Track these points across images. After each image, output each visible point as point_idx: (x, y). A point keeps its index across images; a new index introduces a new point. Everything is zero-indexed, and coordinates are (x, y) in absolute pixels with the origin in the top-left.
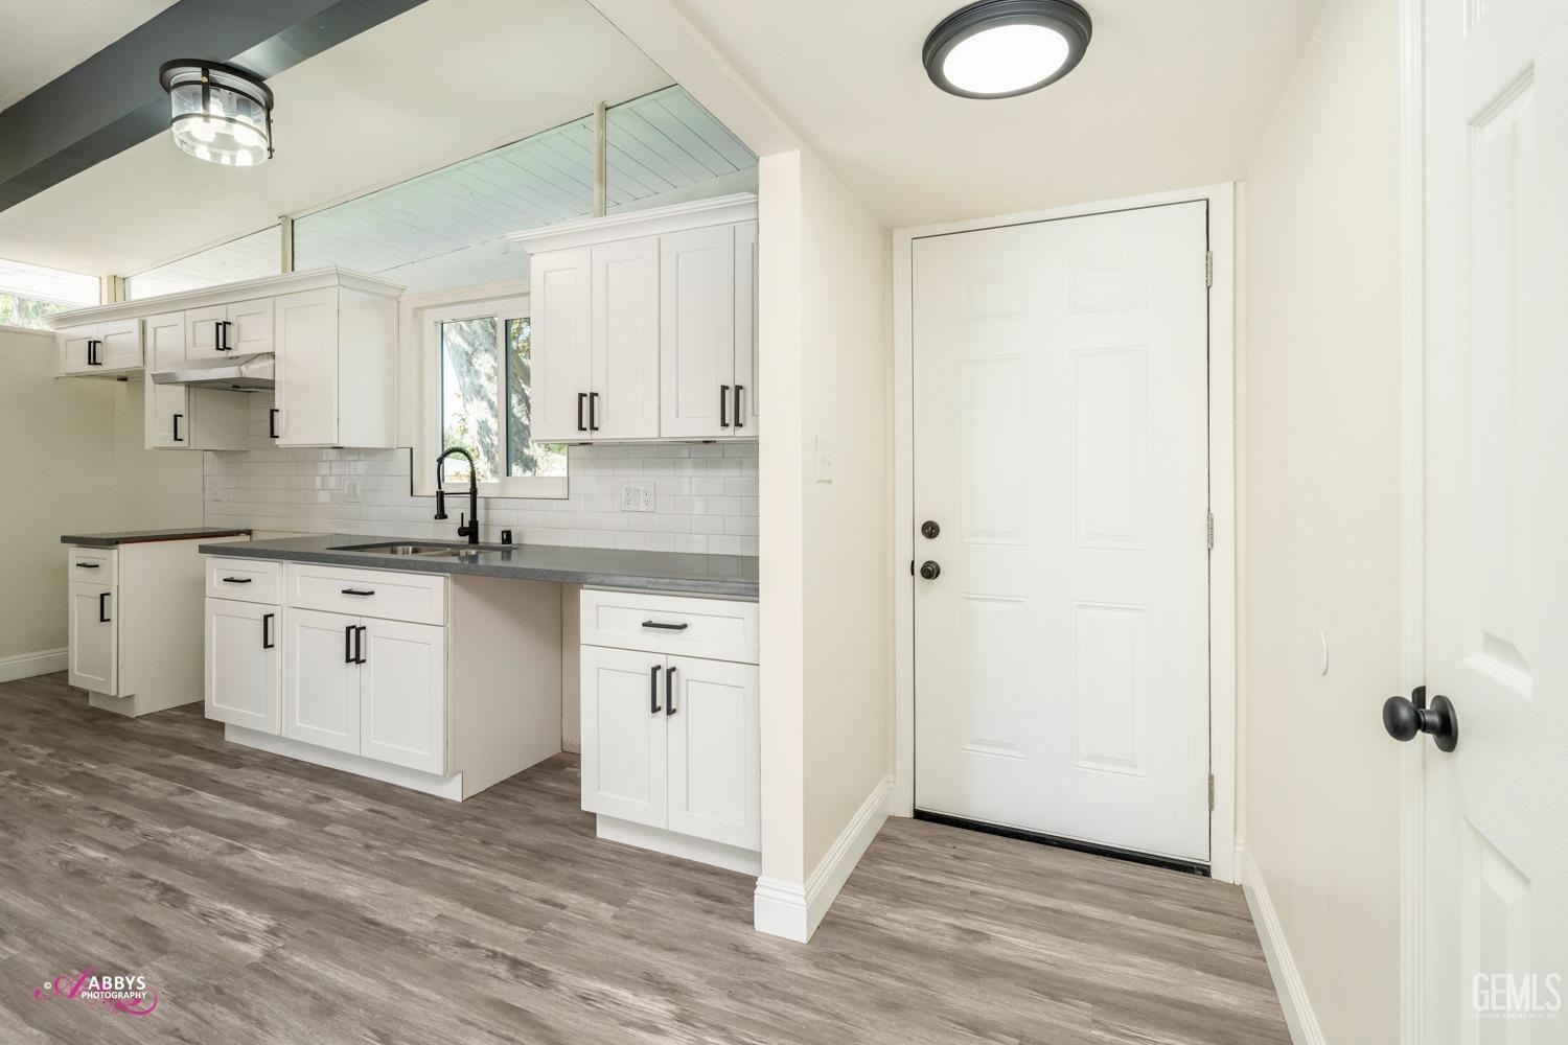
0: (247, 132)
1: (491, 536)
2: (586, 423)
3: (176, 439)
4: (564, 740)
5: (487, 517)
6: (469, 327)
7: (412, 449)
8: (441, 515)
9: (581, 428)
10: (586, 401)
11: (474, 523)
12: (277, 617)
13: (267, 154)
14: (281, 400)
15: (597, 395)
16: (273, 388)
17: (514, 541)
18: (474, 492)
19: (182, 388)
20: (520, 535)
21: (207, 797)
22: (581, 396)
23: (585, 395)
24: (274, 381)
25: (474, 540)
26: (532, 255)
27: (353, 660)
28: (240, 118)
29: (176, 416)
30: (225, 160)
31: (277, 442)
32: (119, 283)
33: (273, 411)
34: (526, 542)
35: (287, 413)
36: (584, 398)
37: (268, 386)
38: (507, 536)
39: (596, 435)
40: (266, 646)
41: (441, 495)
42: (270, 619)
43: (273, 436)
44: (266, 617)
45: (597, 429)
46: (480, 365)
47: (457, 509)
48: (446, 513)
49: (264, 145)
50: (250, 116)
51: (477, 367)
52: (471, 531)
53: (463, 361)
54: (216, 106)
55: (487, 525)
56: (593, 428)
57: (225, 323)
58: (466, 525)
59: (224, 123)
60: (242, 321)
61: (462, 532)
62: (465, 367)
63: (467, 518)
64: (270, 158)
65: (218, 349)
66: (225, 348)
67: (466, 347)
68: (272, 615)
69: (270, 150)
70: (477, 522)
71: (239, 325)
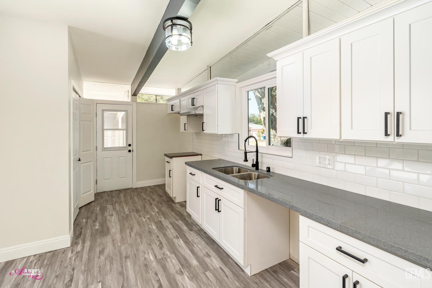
0: (185, 38)
1: (263, 167)
2: (301, 130)
3: (185, 130)
4: (290, 254)
5: (262, 160)
6: (261, 90)
7: (239, 134)
8: (246, 160)
9: (299, 133)
10: (301, 121)
11: (257, 162)
12: (200, 187)
13: (190, 44)
14: (205, 120)
15: (306, 118)
16: (203, 116)
17: (271, 170)
18: (257, 151)
19: (186, 117)
20: (273, 169)
21: (182, 242)
22: (299, 118)
23: (300, 118)
24: (203, 114)
25: (257, 168)
26: (277, 61)
27: (217, 210)
28: (184, 34)
29: (185, 124)
30: (180, 50)
31: (204, 132)
32: (179, 90)
33: (203, 123)
34: (276, 172)
35: (206, 123)
36: (300, 119)
37: (202, 115)
38: (269, 169)
39: (306, 136)
40: (198, 196)
41: (246, 153)
42: (198, 188)
43: (203, 130)
44: (198, 187)
45: (306, 133)
46: (264, 101)
47: (252, 157)
48: (247, 159)
49: (189, 42)
50: (186, 33)
51: (263, 102)
52: (256, 165)
53: (259, 100)
54: (175, 31)
55: (262, 163)
56: (304, 133)
57: (193, 98)
58: (255, 163)
59: (178, 36)
60: (197, 97)
61: (253, 165)
62: (260, 102)
63: (255, 161)
64: (192, 45)
65: (192, 105)
66: (194, 105)
67: (260, 96)
68: (199, 187)
69: (192, 42)
70: (258, 162)
71: (196, 99)
